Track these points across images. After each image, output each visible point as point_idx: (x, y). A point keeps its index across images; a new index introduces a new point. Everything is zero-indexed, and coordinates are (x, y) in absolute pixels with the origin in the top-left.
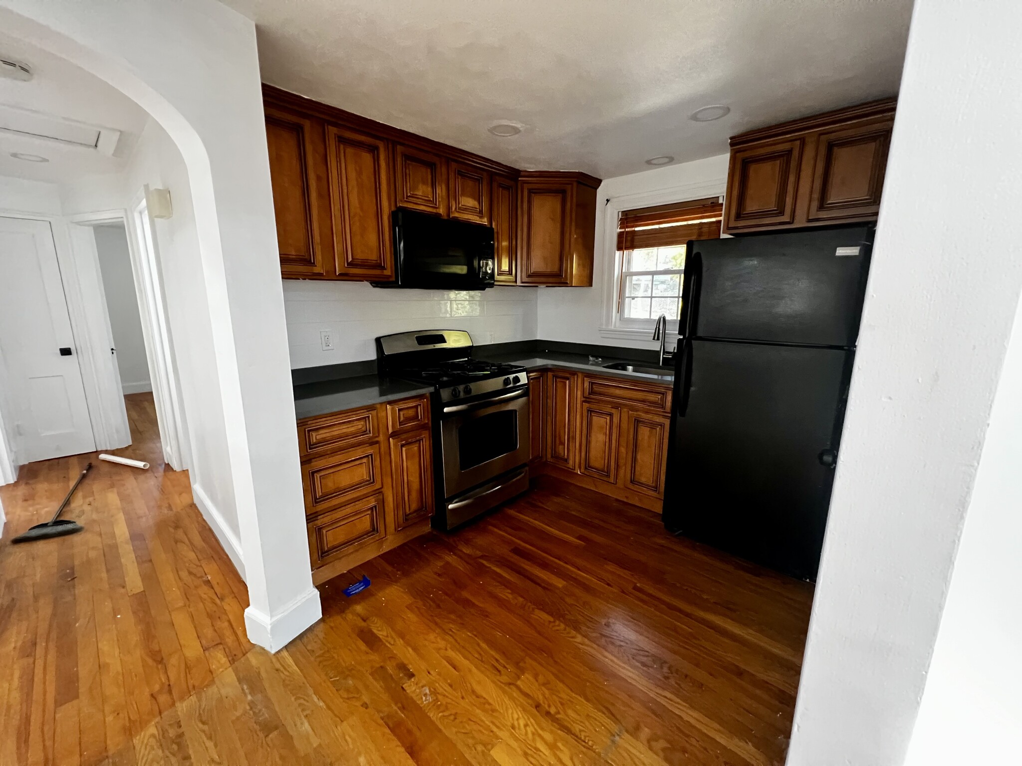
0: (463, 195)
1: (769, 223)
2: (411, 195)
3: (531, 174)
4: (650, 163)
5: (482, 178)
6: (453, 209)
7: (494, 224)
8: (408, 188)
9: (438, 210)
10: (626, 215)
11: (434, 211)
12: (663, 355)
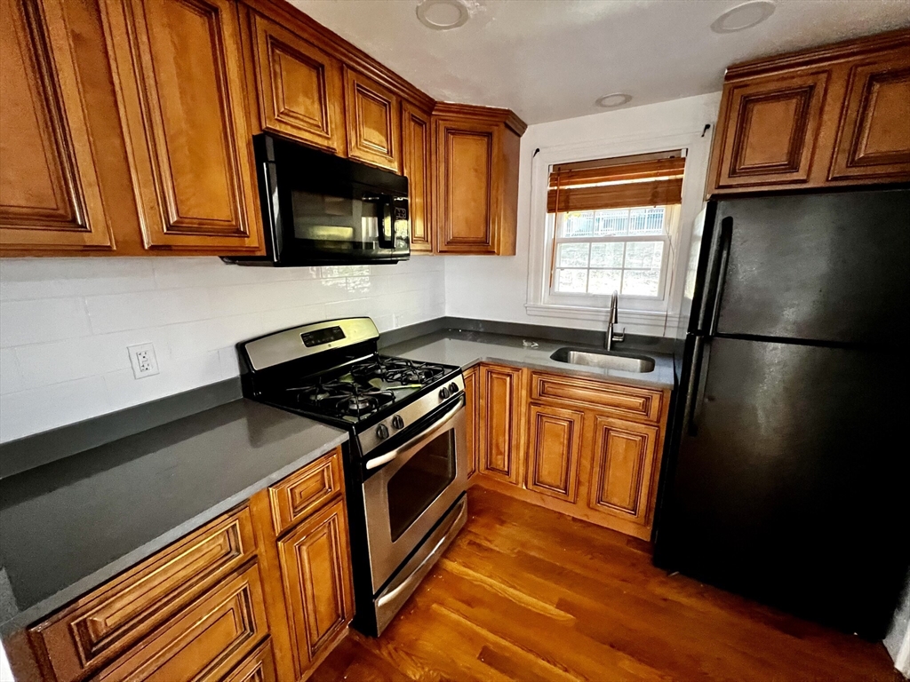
0: (365, 123)
1: (775, 182)
2: (286, 111)
3: (448, 108)
4: (600, 104)
5: (389, 103)
6: (353, 145)
7: (405, 171)
8: (281, 100)
9: (330, 142)
10: (559, 169)
11: (326, 143)
12: (612, 337)
